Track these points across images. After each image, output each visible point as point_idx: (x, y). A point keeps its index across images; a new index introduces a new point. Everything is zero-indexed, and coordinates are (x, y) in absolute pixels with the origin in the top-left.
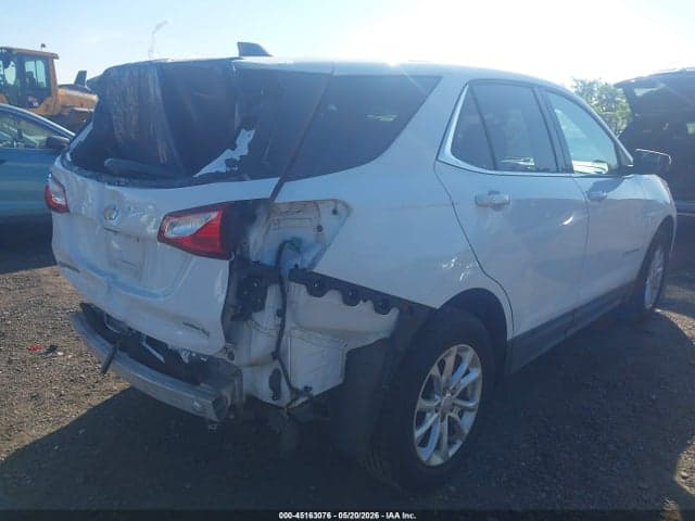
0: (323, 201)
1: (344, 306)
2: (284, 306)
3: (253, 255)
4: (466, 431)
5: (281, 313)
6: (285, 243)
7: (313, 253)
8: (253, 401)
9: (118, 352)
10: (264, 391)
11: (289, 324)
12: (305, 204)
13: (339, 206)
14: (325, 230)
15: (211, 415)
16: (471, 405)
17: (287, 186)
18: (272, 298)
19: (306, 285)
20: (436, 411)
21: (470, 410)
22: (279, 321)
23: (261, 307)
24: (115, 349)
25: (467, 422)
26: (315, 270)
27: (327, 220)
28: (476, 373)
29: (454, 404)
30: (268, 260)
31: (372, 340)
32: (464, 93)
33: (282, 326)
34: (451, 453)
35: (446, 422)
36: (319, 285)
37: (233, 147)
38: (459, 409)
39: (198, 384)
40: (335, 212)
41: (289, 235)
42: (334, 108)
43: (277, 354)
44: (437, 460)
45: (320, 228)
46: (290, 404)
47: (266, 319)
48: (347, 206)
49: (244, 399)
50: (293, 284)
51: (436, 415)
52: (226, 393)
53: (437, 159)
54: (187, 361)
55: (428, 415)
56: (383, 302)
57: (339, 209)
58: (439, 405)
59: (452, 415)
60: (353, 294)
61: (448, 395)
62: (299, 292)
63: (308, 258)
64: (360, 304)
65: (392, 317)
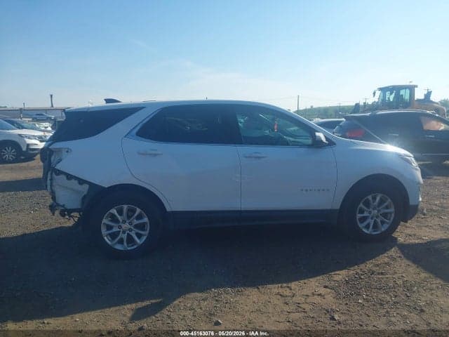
0: (64, 149)
1: (68, 180)
2: (52, 178)
4: (141, 243)
12: (60, 149)
16: (143, 232)
19: (55, 172)
21: (144, 235)
26: (56, 168)
28: (145, 220)
33: (51, 183)
34: (129, 248)
35: (126, 234)
40: (67, 152)
44: (119, 247)
48: (71, 150)
53: (125, 137)
56: (81, 182)
60: (69, 177)
61: (127, 224)
62: (54, 175)
64: (73, 181)
65: (86, 187)
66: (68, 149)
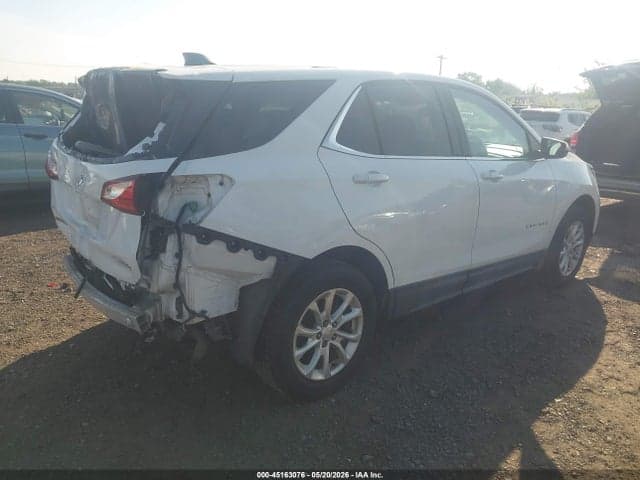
0: (211, 175)
1: (228, 253)
2: (181, 250)
3: (161, 212)
4: (349, 357)
5: (179, 256)
6: (185, 206)
7: (202, 213)
8: (169, 320)
9: (87, 283)
10: (173, 312)
11: (185, 263)
12: (197, 176)
13: (226, 180)
14: (212, 196)
15: (137, 328)
16: (352, 336)
17: (183, 164)
18: (171, 244)
19: (196, 235)
20: (318, 338)
21: (354, 341)
22: (177, 261)
23: (164, 250)
24: (84, 280)
25: (351, 350)
26: (201, 225)
27: (215, 189)
28: (357, 312)
29: (335, 335)
30: (172, 216)
31: (256, 279)
32: (357, 92)
33: (179, 264)
34: (333, 373)
35: (328, 347)
36: (207, 236)
37: (152, 135)
38: (341, 339)
39: (132, 305)
40: (221, 184)
41: (190, 199)
42: (229, 106)
43: (177, 285)
44: (318, 376)
45: (209, 195)
46: (187, 321)
47: (168, 259)
48: (231, 179)
49: (164, 318)
50: (186, 235)
51: (317, 341)
52: (149, 312)
53: (321, 145)
54: (124, 289)
55: (310, 340)
56: (262, 252)
57: (224, 181)
58: (320, 333)
59: (335, 343)
60: (235, 244)
61: (330, 326)
62: (191, 241)
63: (198, 216)
64: (242, 253)
65: (270, 262)
66: (221, 175)
